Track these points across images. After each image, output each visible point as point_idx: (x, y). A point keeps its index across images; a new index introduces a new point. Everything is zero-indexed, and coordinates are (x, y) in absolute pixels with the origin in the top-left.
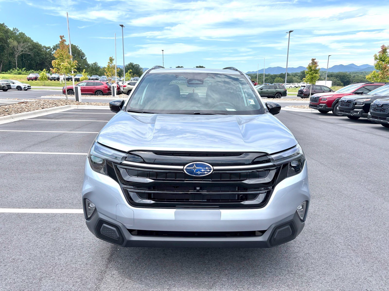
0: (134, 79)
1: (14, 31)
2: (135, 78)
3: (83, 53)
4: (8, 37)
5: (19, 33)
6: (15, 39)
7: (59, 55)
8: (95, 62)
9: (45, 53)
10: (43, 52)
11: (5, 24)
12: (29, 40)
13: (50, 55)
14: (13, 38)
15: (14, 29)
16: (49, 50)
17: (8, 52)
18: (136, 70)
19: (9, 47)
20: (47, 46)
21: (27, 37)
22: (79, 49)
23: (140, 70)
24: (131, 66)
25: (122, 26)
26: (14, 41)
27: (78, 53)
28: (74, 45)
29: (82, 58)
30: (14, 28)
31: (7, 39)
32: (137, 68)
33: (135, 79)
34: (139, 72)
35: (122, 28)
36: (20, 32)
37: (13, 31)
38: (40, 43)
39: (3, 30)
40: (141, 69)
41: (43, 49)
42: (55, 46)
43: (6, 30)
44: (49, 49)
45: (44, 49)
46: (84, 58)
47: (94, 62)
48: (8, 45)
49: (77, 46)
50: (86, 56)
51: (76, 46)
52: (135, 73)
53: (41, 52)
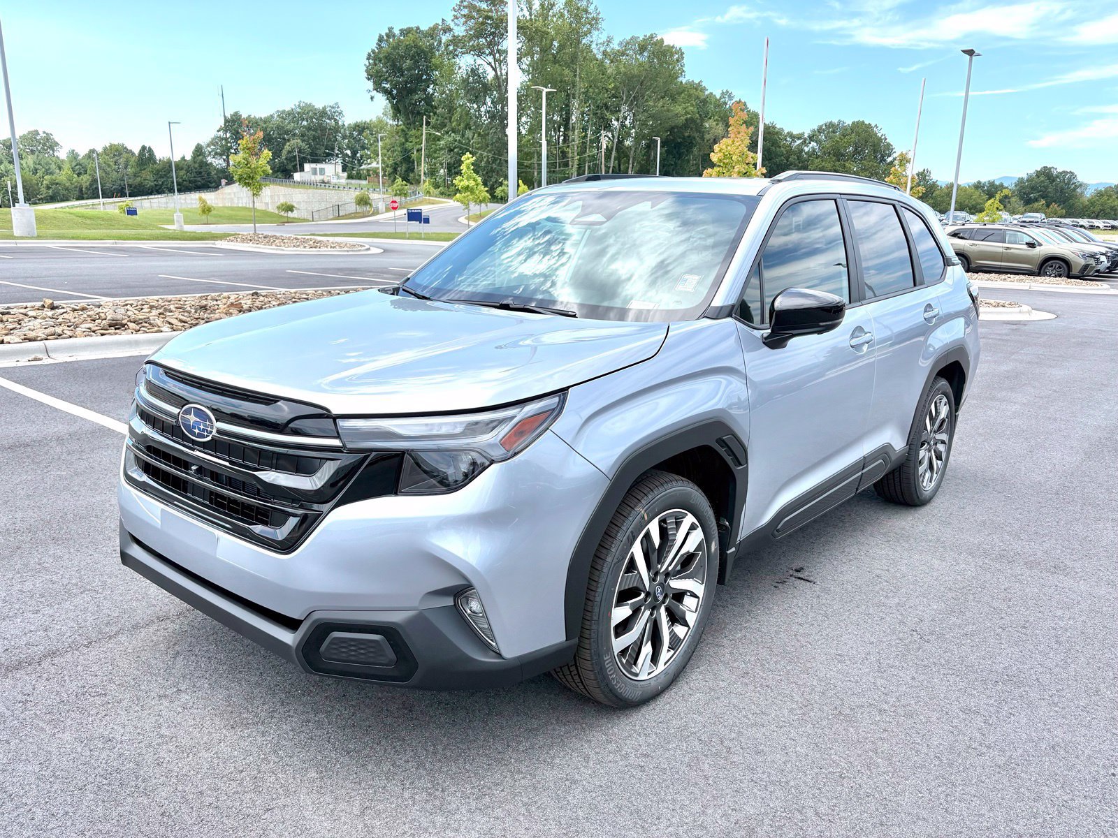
0: (1024, 219)
1: (724, 97)
2: (1027, 217)
3: (889, 145)
4: (705, 116)
5: (732, 102)
6: (722, 119)
7: (722, 154)
8: (924, 170)
9: (787, 152)
10: (782, 149)
11: (703, 84)
12: (753, 119)
13: (797, 156)
14: (716, 117)
15: (723, 93)
16: (799, 142)
17: (701, 153)
18: (1061, 190)
19: (704, 140)
20: (795, 132)
21: (750, 111)
22: (879, 135)
23: (1074, 190)
24: (1042, 179)
25: (970, 53)
26: (717, 124)
27: (874, 146)
28: (867, 122)
29: (883, 160)
30: (724, 91)
31: (702, 120)
32: (1066, 184)
33: (1028, 220)
34: (1071, 197)
35: (971, 60)
36: (736, 99)
37: (721, 98)
38: (778, 126)
39: (698, 98)
40: (1081, 185)
41: (786, 139)
42: (815, 131)
43: (702, 97)
44: (799, 139)
45: (787, 141)
46: (889, 160)
47: (921, 170)
48: (703, 136)
49: (876, 125)
50: (895, 152)
51: (873, 125)
52: (1054, 202)
53: (778, 149)
